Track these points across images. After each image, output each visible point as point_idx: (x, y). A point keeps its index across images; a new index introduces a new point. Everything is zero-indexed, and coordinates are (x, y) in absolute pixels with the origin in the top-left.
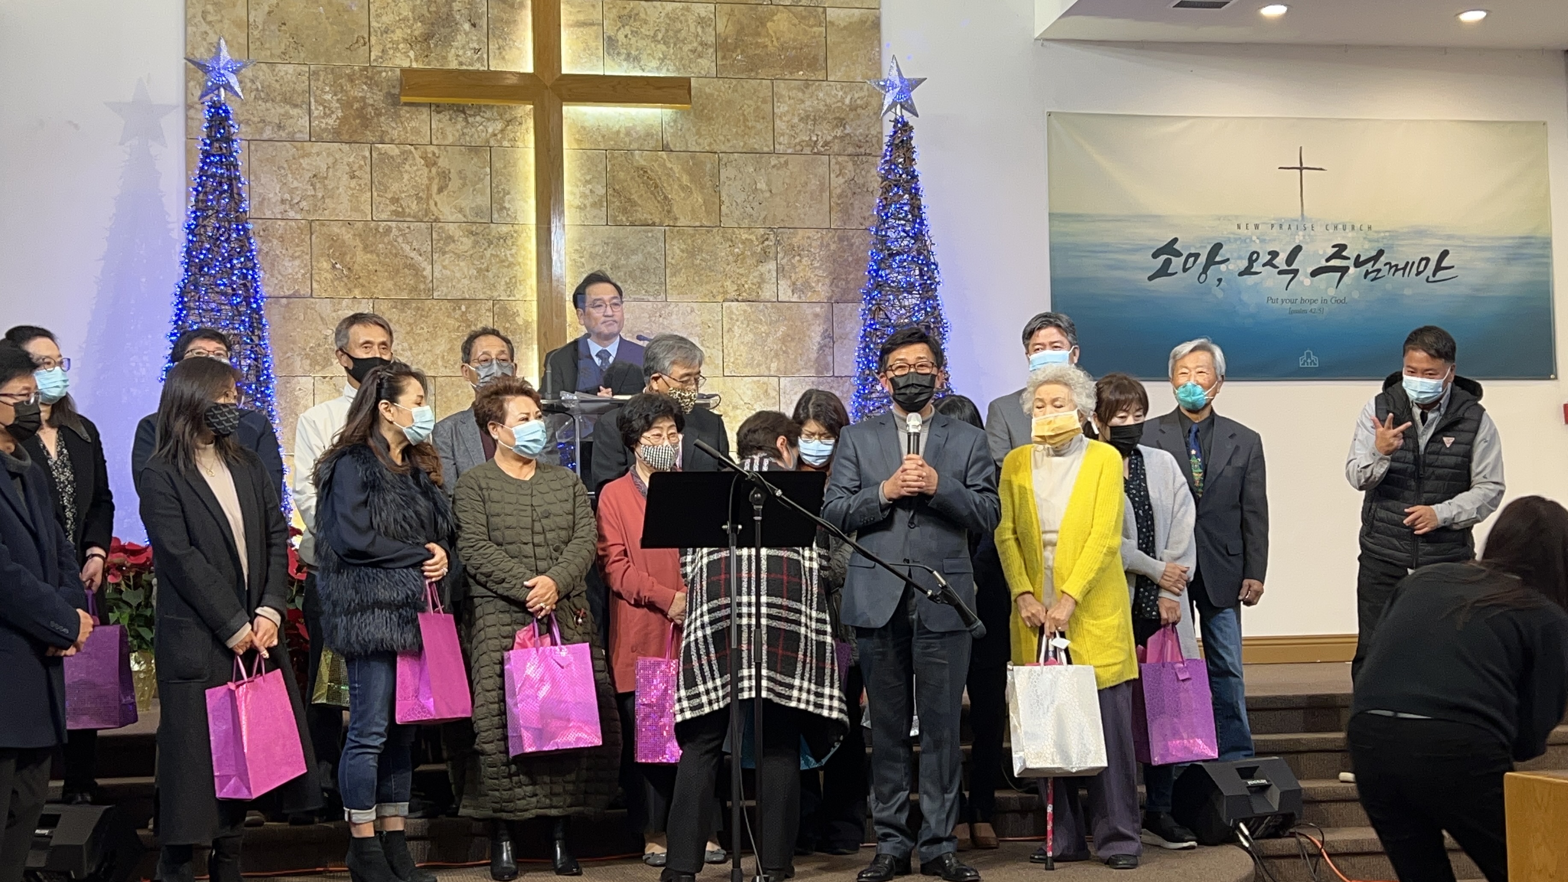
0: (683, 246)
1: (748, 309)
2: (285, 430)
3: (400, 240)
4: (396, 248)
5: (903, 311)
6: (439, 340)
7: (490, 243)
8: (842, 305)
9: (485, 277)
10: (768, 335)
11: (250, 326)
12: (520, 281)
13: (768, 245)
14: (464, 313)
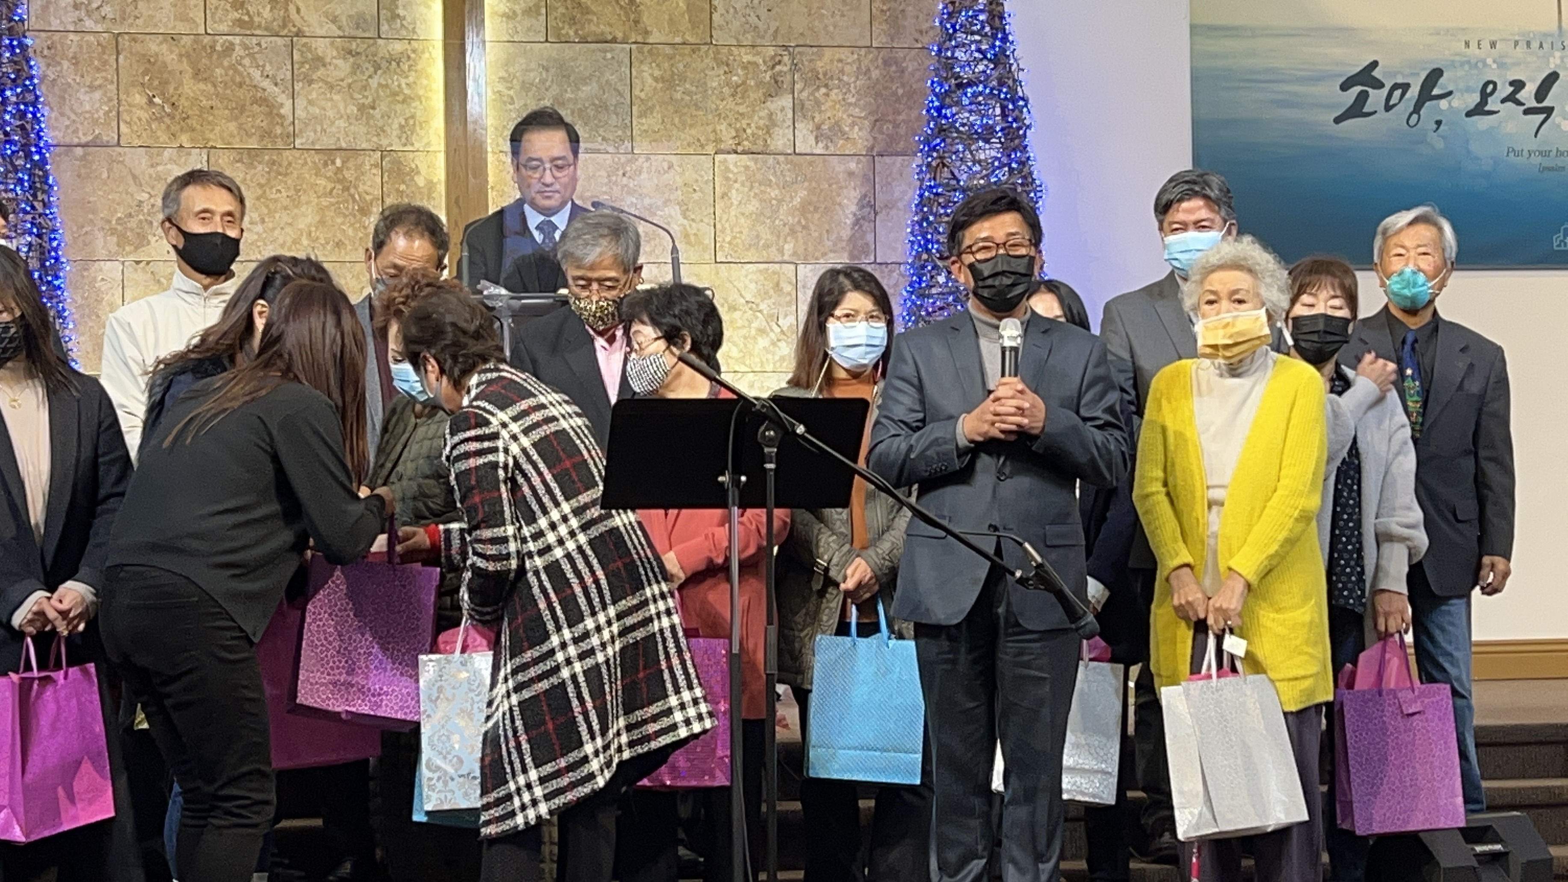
0: (657, 73)
1: (751, 164)
2: (82, 339)
3: (247, 62)
4: (241, 74)
5: (977, 168)
6: (303, 209)
7: (377, 68)
8: (887, 159)
9: (370, 117)
10: (780, 201)
11: (30, 187)
12: (421, 124)
13: (781, 71)
14: (339, 170)
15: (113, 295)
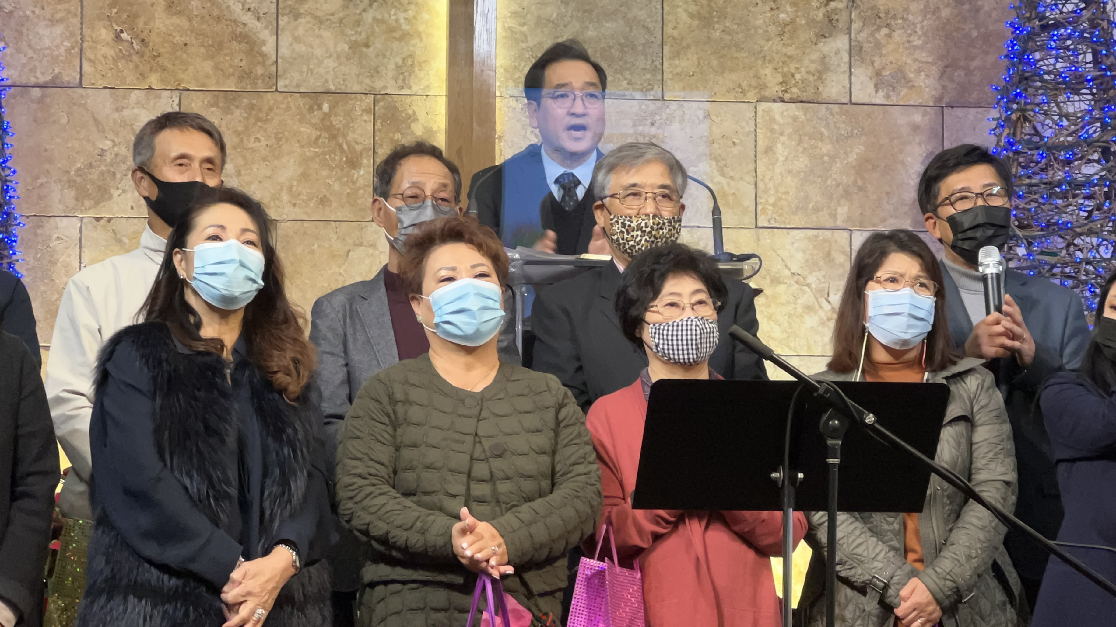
1: (800, 114)
5: (1064, 123)
6: (284, 160)
8: (959, 112)
9: (362, 55)
10: (833, 158)
12: (420, 64)
13: (836, 9)
14: (326, 116)
15: (69, 256)
